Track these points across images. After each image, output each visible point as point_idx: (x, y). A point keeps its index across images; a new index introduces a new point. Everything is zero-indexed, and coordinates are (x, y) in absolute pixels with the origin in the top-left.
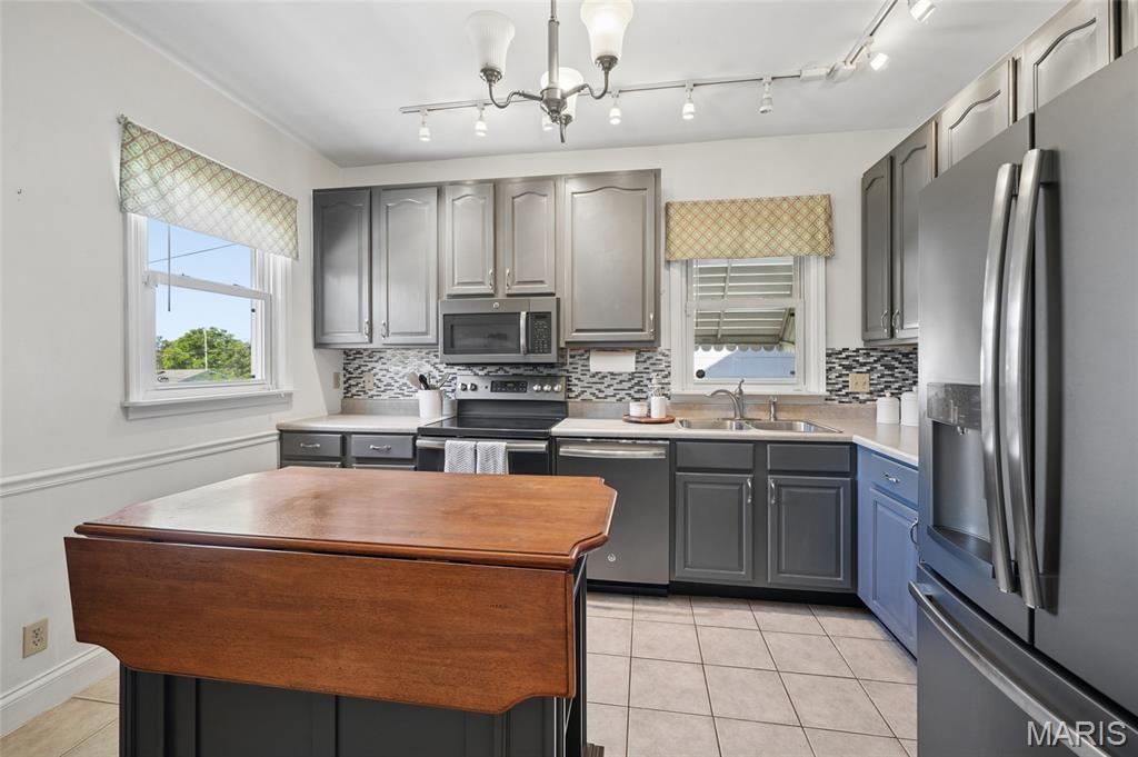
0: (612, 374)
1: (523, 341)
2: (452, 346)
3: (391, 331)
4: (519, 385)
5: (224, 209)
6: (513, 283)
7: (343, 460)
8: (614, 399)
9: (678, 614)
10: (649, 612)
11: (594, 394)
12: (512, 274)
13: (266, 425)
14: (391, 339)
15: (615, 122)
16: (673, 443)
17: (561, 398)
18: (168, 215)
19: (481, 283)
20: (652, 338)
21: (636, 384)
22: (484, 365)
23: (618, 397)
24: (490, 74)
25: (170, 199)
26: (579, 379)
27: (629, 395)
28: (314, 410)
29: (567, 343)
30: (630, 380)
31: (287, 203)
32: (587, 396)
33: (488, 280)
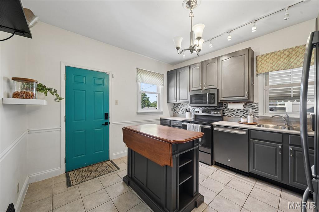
0: (237, 109)
1: (207, 101)
2: (192, 102)
3: (180, 99)
4: (209, 112)
5: (151, 79)
6: (206, 86)
7: (170, 125)
8: (238, 117)
9: (249, 182)
10: (239, 178)
11: (231, 115)
12: (206, 84)
13: (158, 117)
14: (181, 101)
15: (229, 40)
16: (249, 130)
17: (220, 115)
18: (143, 82)
19: (199, 87)
20: (247, 99)
21: (246, 113)
22: (202, 107)
23: (239, 116)
24: (178, 48)
25: (143, 79)
26: (227, 111)
27: (243, 116)
28: (167, 115)
29: (220, 101)
30: (243, 111)
31: (162, 75)
32: (229, 115)
33: (200, 86)
